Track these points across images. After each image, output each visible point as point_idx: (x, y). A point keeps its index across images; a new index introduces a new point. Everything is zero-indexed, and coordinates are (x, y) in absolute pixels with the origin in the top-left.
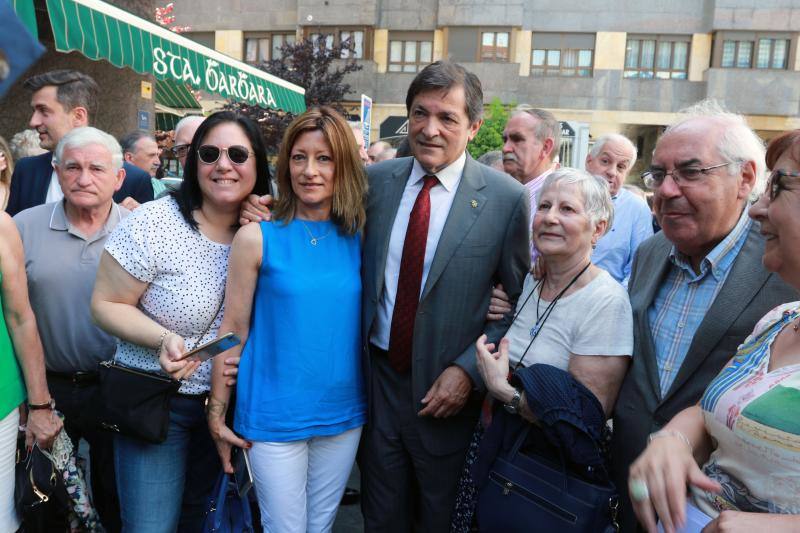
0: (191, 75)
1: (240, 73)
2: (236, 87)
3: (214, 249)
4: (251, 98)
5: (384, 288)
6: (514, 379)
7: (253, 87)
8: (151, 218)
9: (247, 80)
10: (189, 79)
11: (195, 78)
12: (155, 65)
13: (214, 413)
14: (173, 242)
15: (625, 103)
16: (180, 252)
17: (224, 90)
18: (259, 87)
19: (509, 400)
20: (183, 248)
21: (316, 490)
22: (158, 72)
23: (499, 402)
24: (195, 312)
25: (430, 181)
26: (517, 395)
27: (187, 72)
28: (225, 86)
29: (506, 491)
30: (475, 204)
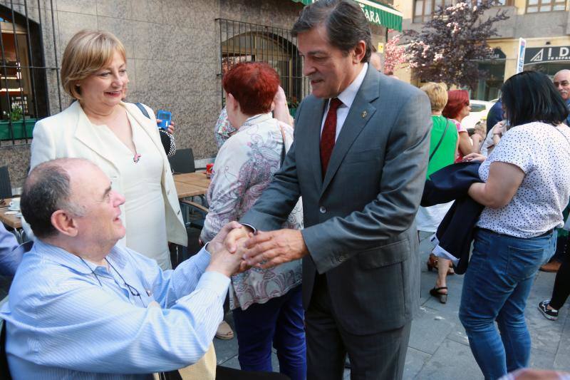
18: (371, 12)
30: (365, 115)
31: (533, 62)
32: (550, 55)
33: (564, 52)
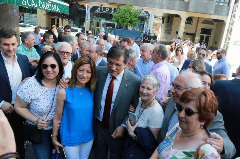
0: (34, 4)
1: (49, 2)
2: (48, 6)
3: (48, 91)
4: (52, 10)
5: (101, 106)
6: (135, 132)
7: (53, 6)
8: (29, 85)
9: (51, 4)
10: (34, 5)
11: (36, 5)
12: (23, 2)
13: (54, 139)
14: (36, 91)
15: (165, 7)
16: (38, 93)
17: (44, 8)
18: (55, 6)
19: (133, 137)
20: (39, 92)
21: (82, 154)
22: (23, 4)
23: (130, 137)
24: (44, 110)
25: (114, 78)
26: (136, 136)
27: (33, 3)
28: (45, 7)
29: (130, 157)
30: (126, 85)
31: (96, 12)
32: (102, 10)
33: (107, 10)
